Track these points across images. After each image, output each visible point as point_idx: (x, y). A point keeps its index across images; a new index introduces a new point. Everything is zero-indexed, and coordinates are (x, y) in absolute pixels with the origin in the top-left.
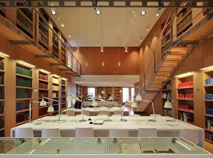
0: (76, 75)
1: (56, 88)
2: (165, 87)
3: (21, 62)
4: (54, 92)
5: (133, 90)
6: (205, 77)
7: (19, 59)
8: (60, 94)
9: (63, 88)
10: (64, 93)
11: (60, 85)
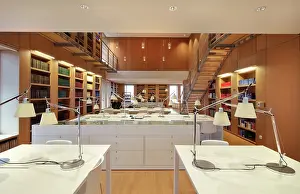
0: (112, 71)
1: (90, 87)
2: (211, 86)
3: (63, 63)
4: (88, 91)
5: (182, 88)
6: (239, 78)
7: (61, 60)
8: (94, 93)
9: (97, 86)
10: (98, 92)
11: (94, 83)
